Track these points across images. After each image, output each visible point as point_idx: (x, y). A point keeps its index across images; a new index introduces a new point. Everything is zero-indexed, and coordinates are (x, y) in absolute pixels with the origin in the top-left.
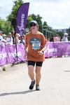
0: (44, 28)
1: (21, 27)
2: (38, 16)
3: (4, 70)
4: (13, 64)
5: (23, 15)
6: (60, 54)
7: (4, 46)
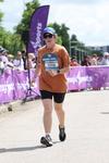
0: (73, 45)
1: (37, 44)
2: (63, 26)
3: (10, 110)
4: (25, 101)
5: (40, 24)
6: (97, 84)
7: (10, 72)
